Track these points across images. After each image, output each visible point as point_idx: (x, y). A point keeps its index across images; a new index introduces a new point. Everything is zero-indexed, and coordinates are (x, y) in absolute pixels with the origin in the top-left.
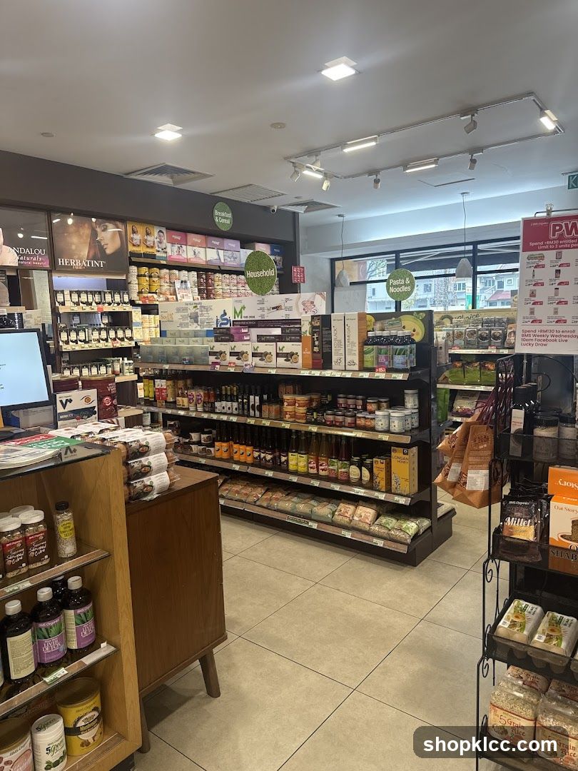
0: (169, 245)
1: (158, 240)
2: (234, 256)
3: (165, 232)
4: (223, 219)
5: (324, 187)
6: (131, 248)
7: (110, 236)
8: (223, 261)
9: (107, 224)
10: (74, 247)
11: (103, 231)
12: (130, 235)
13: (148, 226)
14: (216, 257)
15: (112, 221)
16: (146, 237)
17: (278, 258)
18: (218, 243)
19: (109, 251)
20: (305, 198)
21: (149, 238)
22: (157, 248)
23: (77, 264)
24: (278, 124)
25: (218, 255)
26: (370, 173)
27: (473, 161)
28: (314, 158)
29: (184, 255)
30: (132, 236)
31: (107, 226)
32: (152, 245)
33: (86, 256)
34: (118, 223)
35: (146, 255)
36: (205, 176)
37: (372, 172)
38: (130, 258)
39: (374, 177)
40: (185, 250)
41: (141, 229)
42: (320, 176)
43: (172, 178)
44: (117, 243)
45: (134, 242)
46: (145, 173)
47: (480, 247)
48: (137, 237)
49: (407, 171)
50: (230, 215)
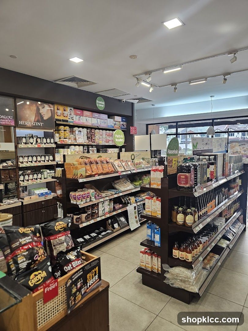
0: (75, 116)
1: (70, 113)
2: (105, 122)
3: (73, 110)
4: (101, 104)
5: (151, 91)
6: (56, 117)
7: (46, 111)
8: (99, 124)
9: (45, 105)
10: (27, 116)
11: (43, 108)
12: (56, 111)
13: (65, 107)
14: (97, 122)
15: (48, 104)
16: (63, 112)
17: (125, 123)
18: (97, 116)
19: (45, 118)
20: (139, 97)
21: (65, 112)
22: (69, 117)
23: (28, 124)
24: (134, 56)
25: (97, 121)
26: (172, 85)
27: (225, 79)
28: (148, 76)
29: (82, 121)
30: (57, 111)
31: (44, 106)
32: (66, 116)
33: (33, 120)
34: (50, 105)
35: (63, 121)
36: (93, 83)
37: (174, 84)
38: (55, 122)
39: (174, 86)
40: (82, 118)
41: (61, 108)
42: (149, 86)
43: (77, 84)
44: (50, 115)
45: (58, 114)
46: (64, 81)
47: (215, 121)
48: (59, 112)
49: (191, 84)
50: (104, 103)
